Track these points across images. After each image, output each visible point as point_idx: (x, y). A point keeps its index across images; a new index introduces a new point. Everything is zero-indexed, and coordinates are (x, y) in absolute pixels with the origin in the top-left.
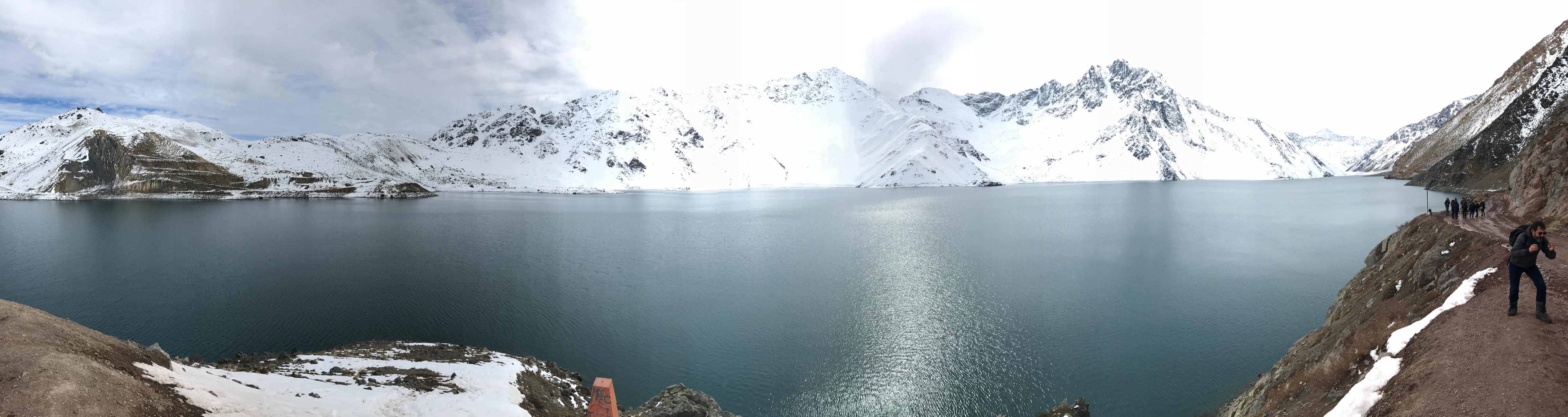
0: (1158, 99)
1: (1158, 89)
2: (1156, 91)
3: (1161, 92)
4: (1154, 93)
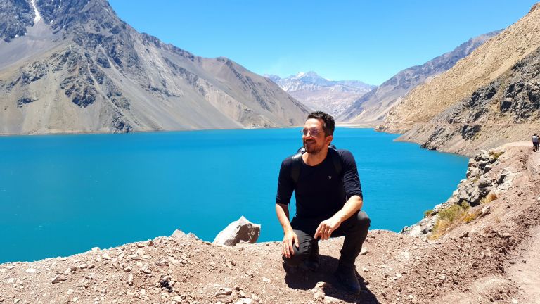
0: (106, 32)
1: (105, 20)
2: (102, 23)
3: (109, 25)
4: (99, 25)
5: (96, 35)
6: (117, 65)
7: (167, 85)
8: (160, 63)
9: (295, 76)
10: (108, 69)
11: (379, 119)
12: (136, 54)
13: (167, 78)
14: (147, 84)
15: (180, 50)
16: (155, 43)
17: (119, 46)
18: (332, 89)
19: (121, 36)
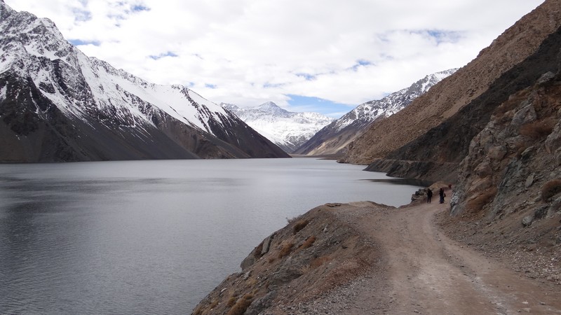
0: (51, 55)
1: (50, 42)
2: (47, 45)
3: (54, 47)
5: (39, 58)
6: (62, 91)
10: (53, 95)
16: (105, 68)
19: (68, 59)
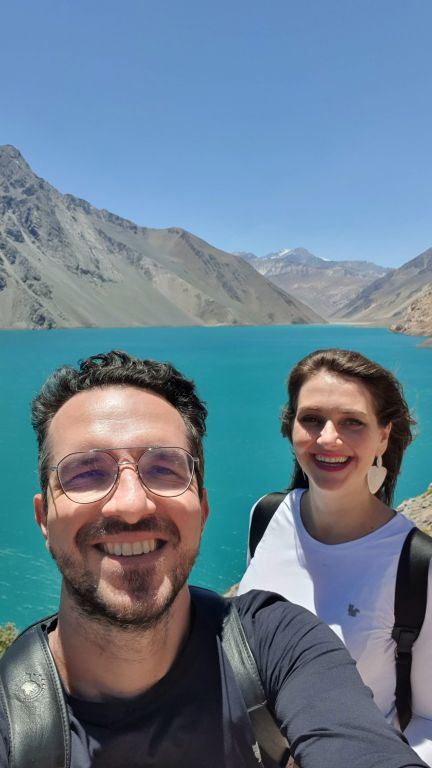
4: (8, 184)
5: (4, 198)
6: (33, 239)
7: (101, 266)
8: (91, 236)
9: (277, 254)
10: (22, 245)
11: (395, 315)
12: (58, 223)
13: (101, 257)
14: (74, 264)
15: (118, 218)
16: (84, 209)
17: (35, 213)
18: (330, 272)
19: (38, 198)
